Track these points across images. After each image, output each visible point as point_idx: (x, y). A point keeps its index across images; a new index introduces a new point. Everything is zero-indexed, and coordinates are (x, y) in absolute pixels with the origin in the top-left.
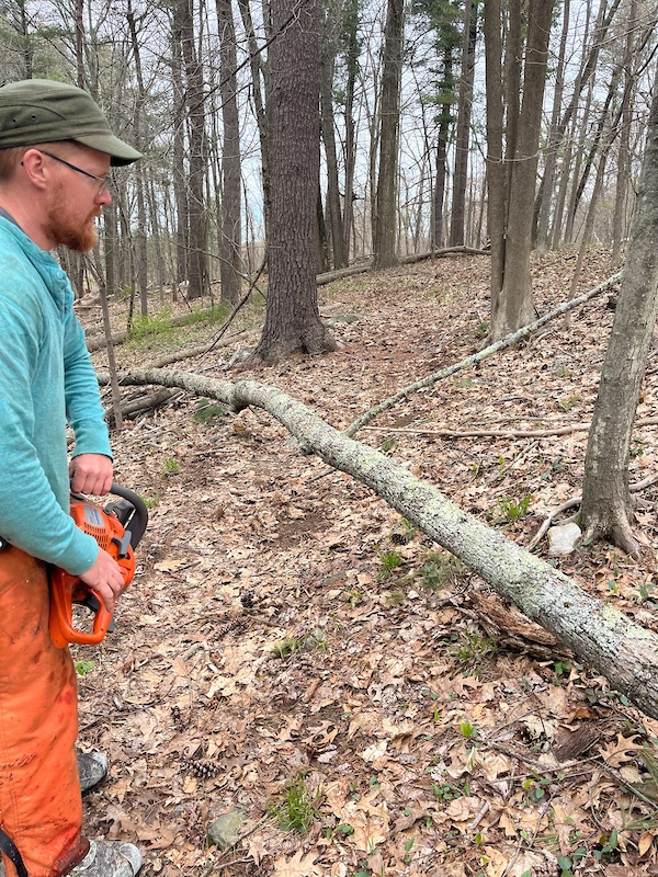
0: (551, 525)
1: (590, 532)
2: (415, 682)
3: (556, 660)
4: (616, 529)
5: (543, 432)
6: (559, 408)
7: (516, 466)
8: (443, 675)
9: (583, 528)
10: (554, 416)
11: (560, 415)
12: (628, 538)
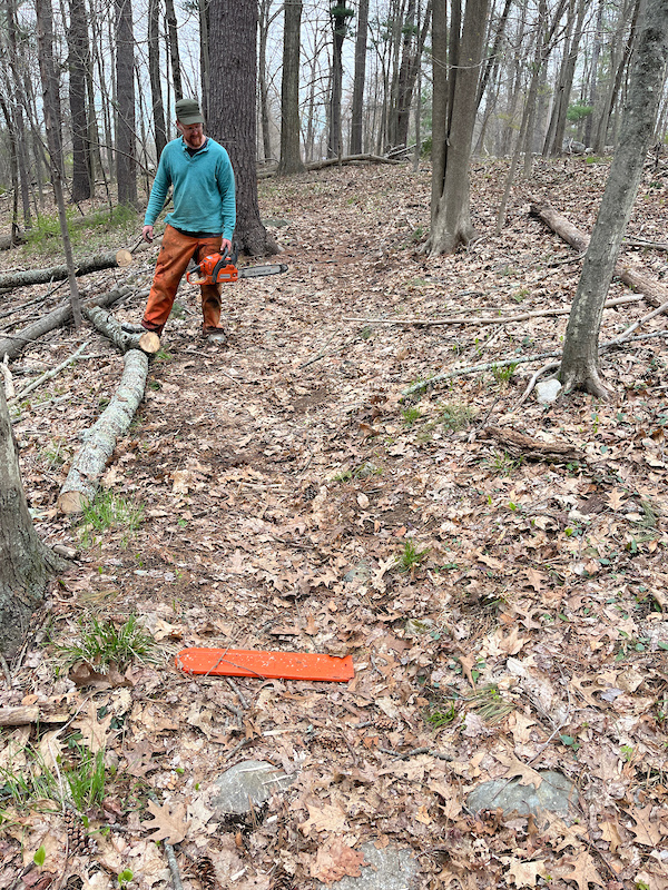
0: (537, 382)
1: (568, 385)
2: (463, 487)
3: (566, 463)
4: (589, 381)
5: (504, 319)
6: (512, 300)
7: (490, 344)
8: (482, 480)
9: (563, 383)
10: (509, 307)
11: (514, 306)
12: (599, 387)
